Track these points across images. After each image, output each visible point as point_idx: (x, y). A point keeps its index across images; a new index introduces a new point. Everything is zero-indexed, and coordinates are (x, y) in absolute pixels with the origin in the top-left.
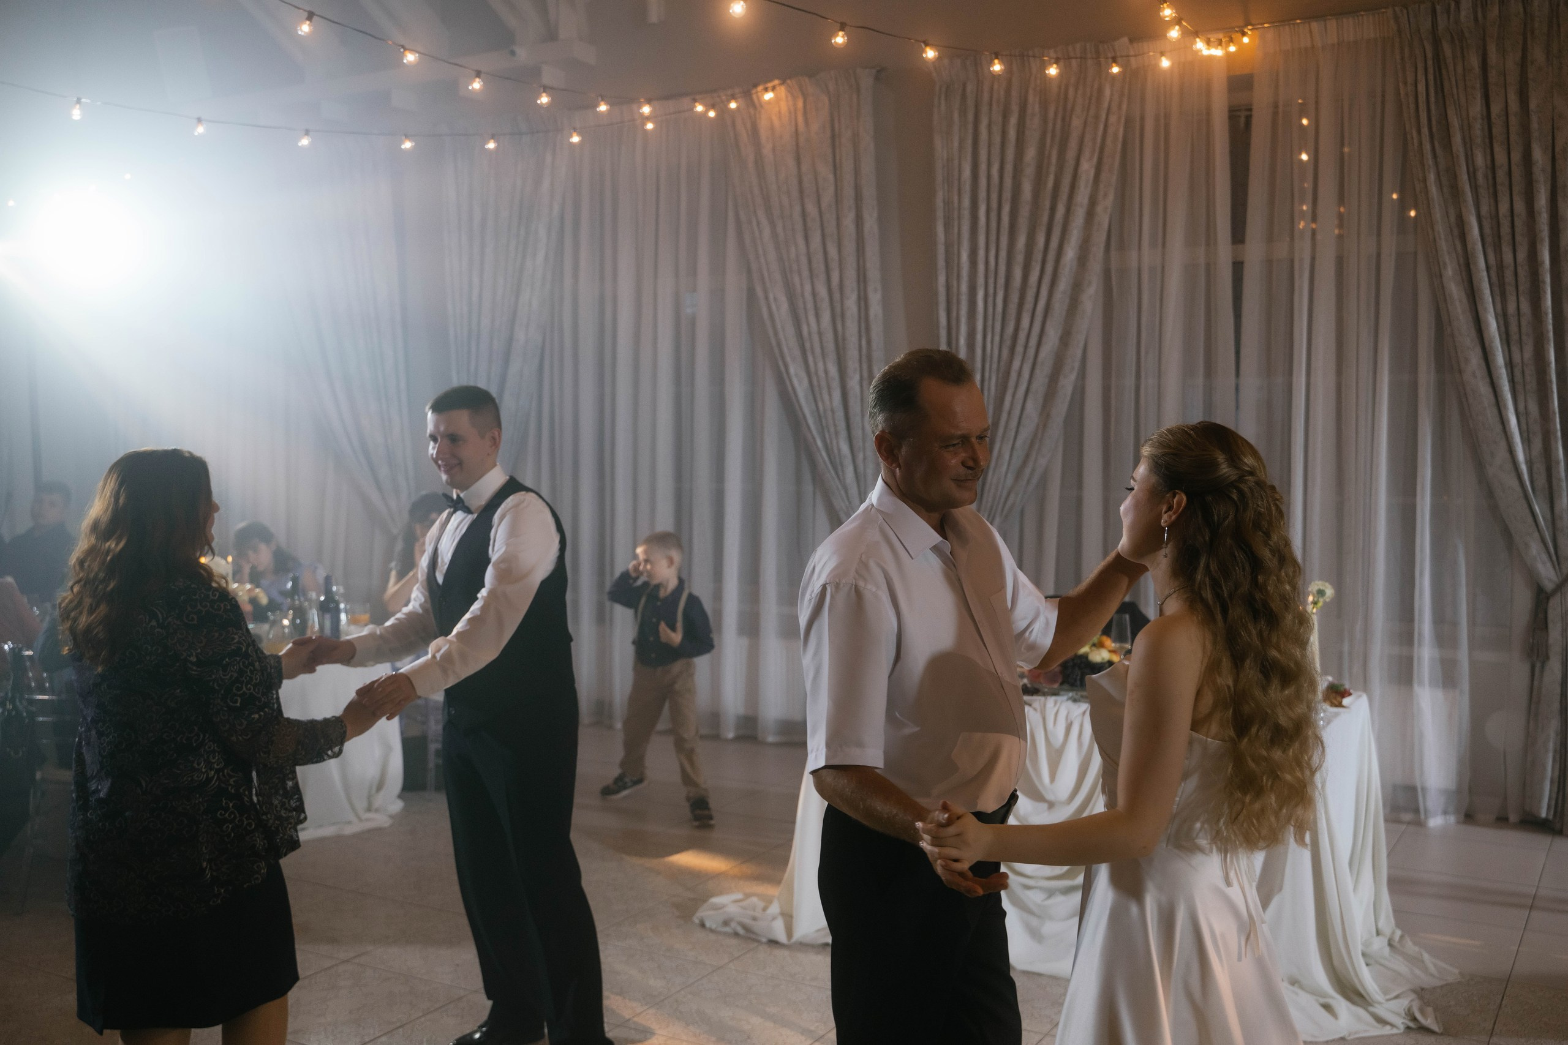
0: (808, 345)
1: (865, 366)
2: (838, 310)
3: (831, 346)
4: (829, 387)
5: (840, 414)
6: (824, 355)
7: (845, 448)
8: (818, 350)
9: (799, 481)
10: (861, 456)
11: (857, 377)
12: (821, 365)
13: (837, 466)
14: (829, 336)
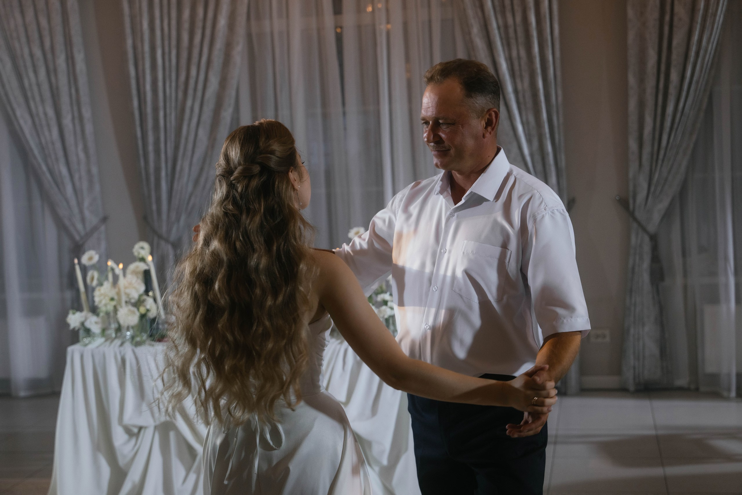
0: (29, 94)
1: (75, 108)
2: (51, 67)
3: (47, 94)
4: (48, 125)
5: (58, 145)
6: (42, 101)
7: (64, 170)
8: (38, 98)
9: (30, 198)
10: (76, 177)
12: (41, 109)
13: (58, 183)
14: (45, 87)
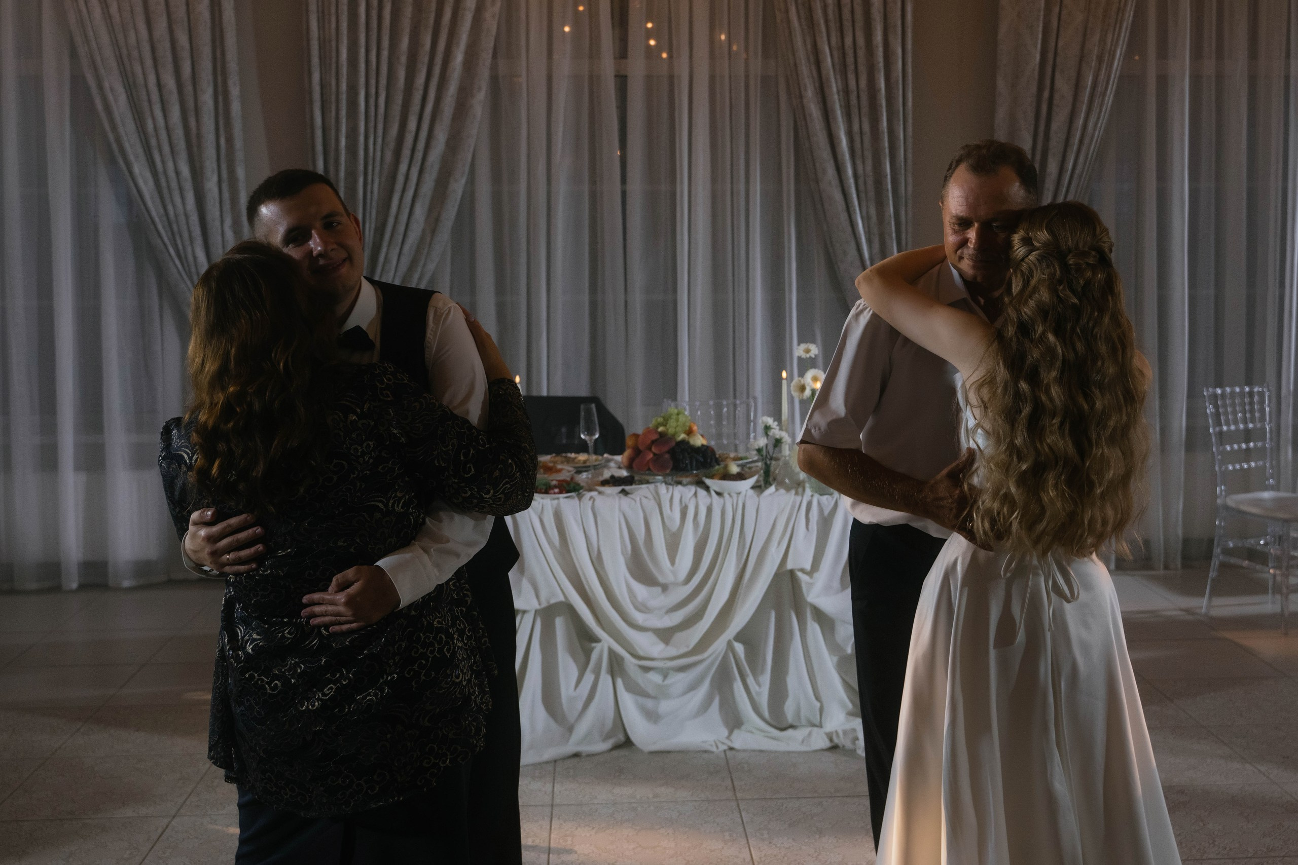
0: (152, 141)
6: (174, 153)
11: (215, 178)
